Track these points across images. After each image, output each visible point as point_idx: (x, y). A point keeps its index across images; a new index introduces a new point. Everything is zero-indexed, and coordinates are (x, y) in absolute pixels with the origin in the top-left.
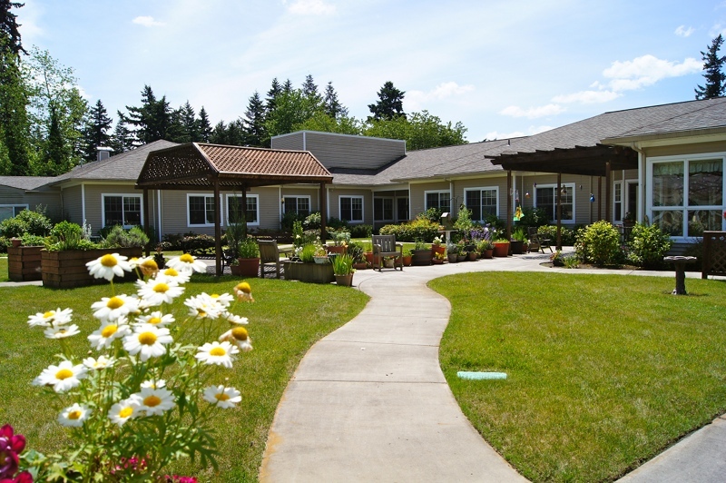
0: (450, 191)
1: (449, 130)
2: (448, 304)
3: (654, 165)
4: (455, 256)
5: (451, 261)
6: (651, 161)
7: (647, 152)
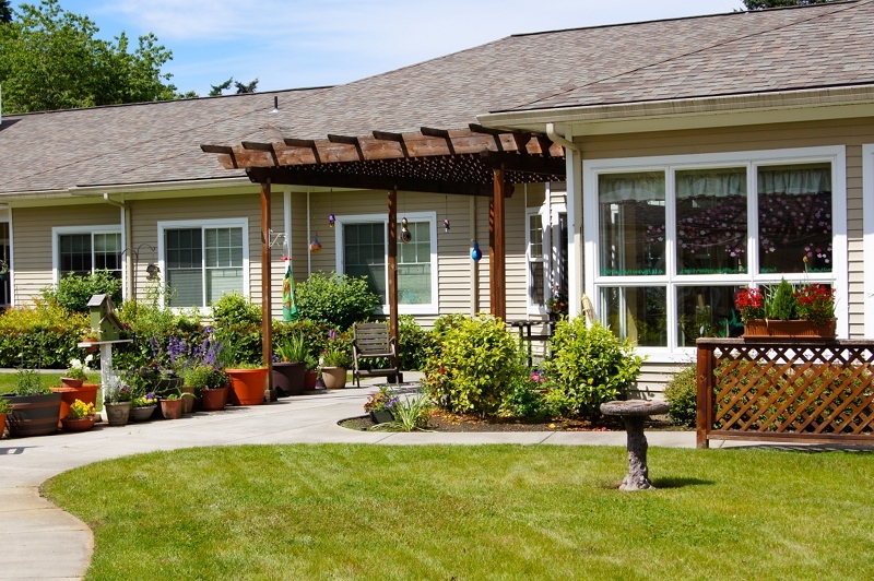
0: (122, 228)
1: (124, 55)
2: (88, 539)
3: (602, 178)
4: (125, 408)
5: (114, 422)
6: (593, 168)
7: (586, 146)
